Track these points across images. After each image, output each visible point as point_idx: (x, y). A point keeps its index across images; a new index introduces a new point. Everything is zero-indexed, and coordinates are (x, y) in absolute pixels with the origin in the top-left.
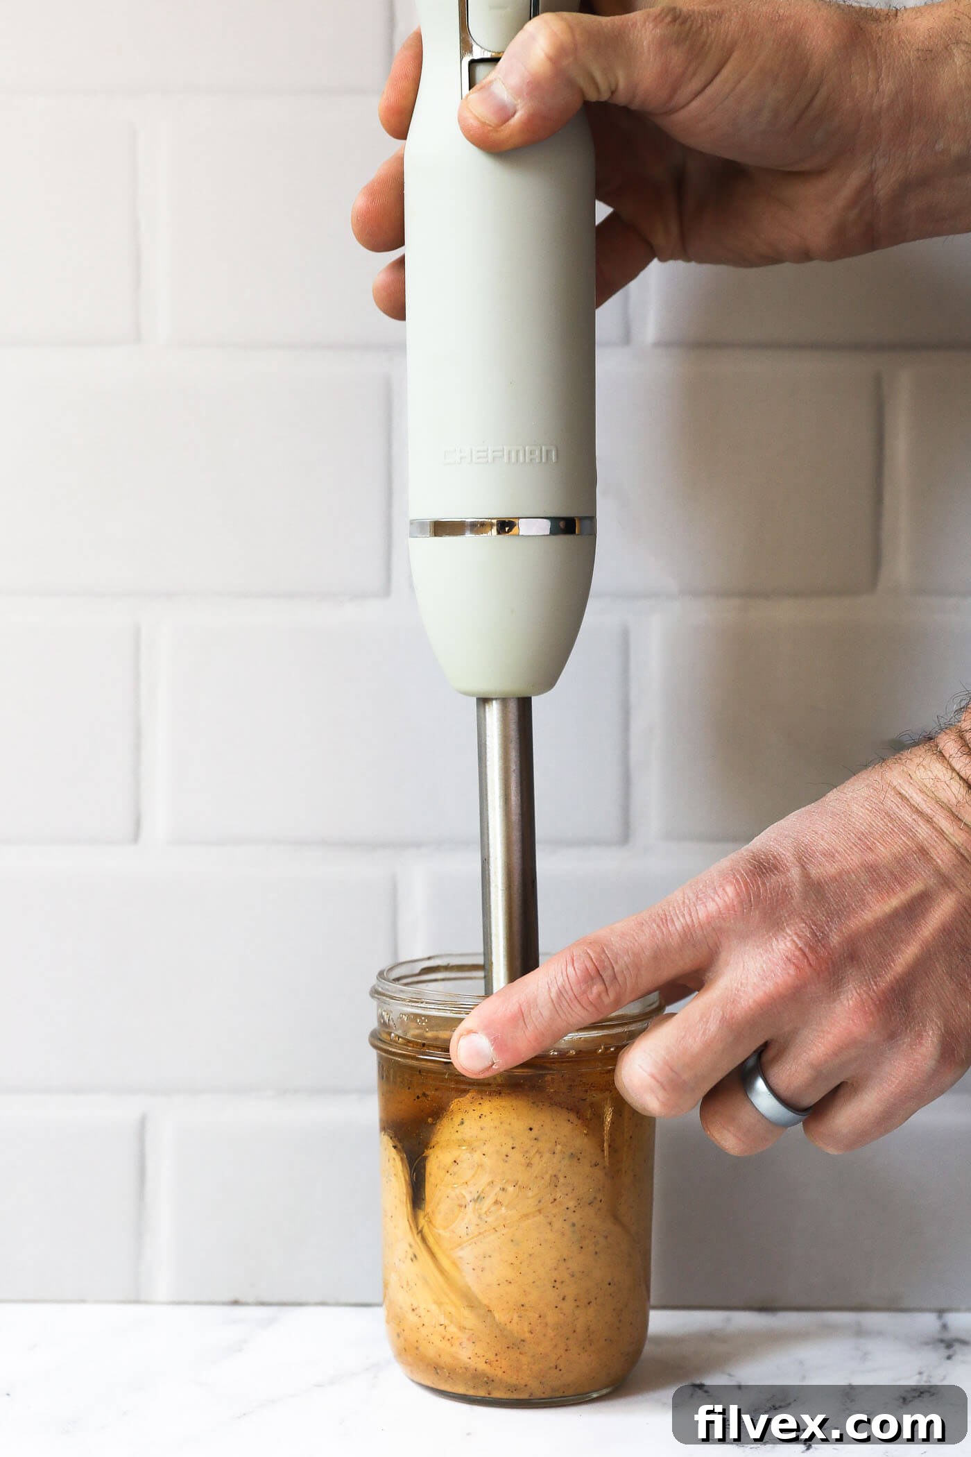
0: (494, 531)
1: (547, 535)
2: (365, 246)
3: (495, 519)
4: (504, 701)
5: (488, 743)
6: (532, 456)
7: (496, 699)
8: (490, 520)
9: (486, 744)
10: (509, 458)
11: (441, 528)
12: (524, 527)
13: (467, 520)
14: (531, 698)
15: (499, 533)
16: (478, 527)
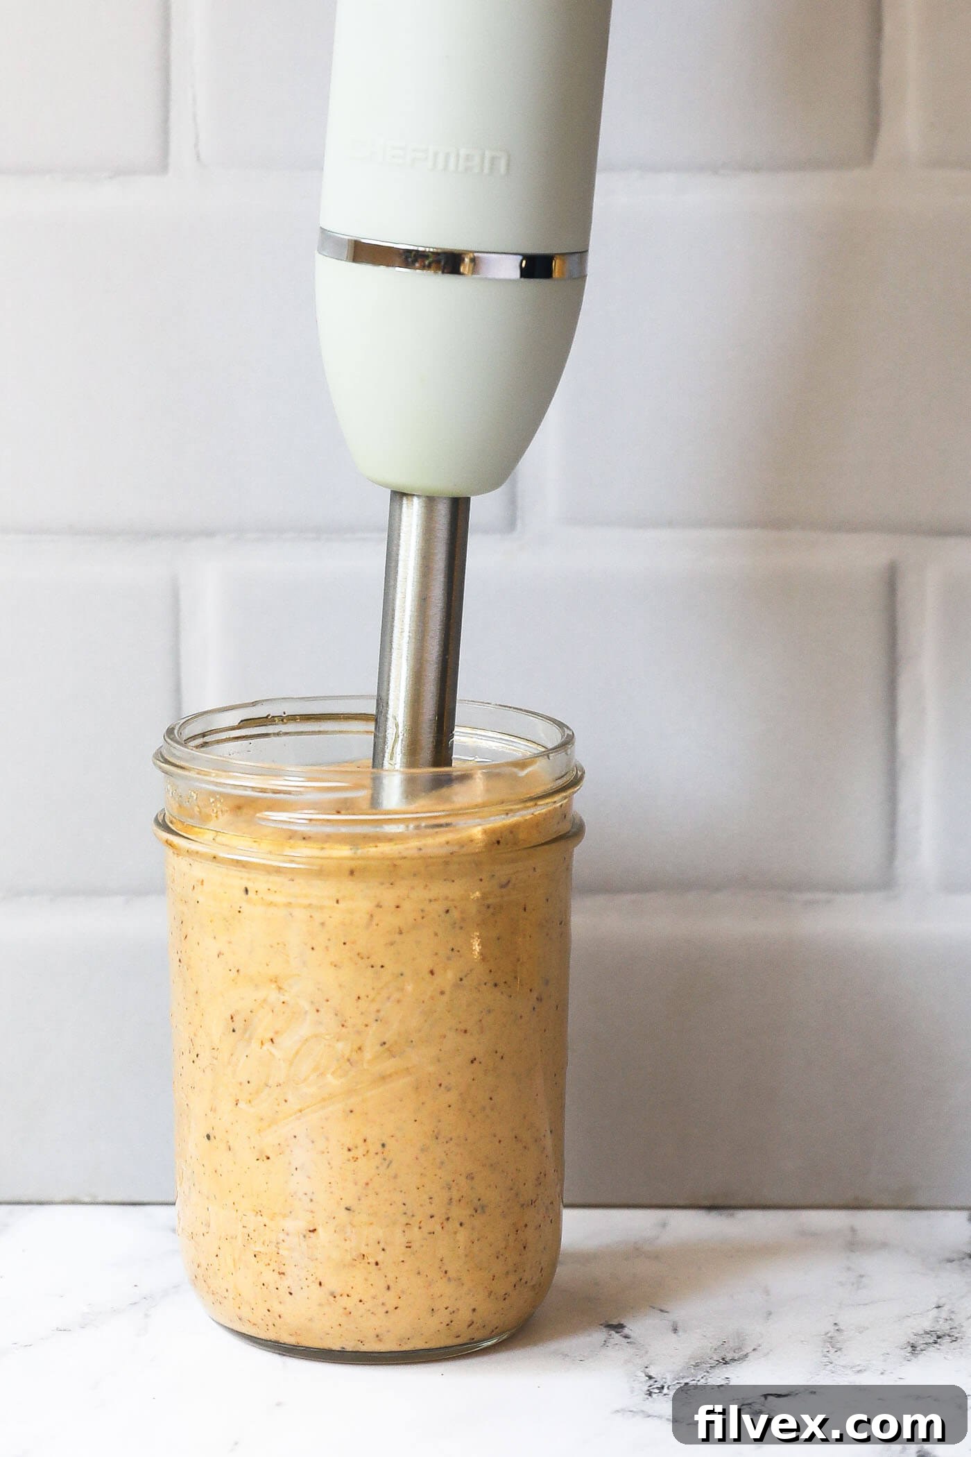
4: (431, 500)
6: (468, 165)
7: (419, 497)
14: (469, 498)
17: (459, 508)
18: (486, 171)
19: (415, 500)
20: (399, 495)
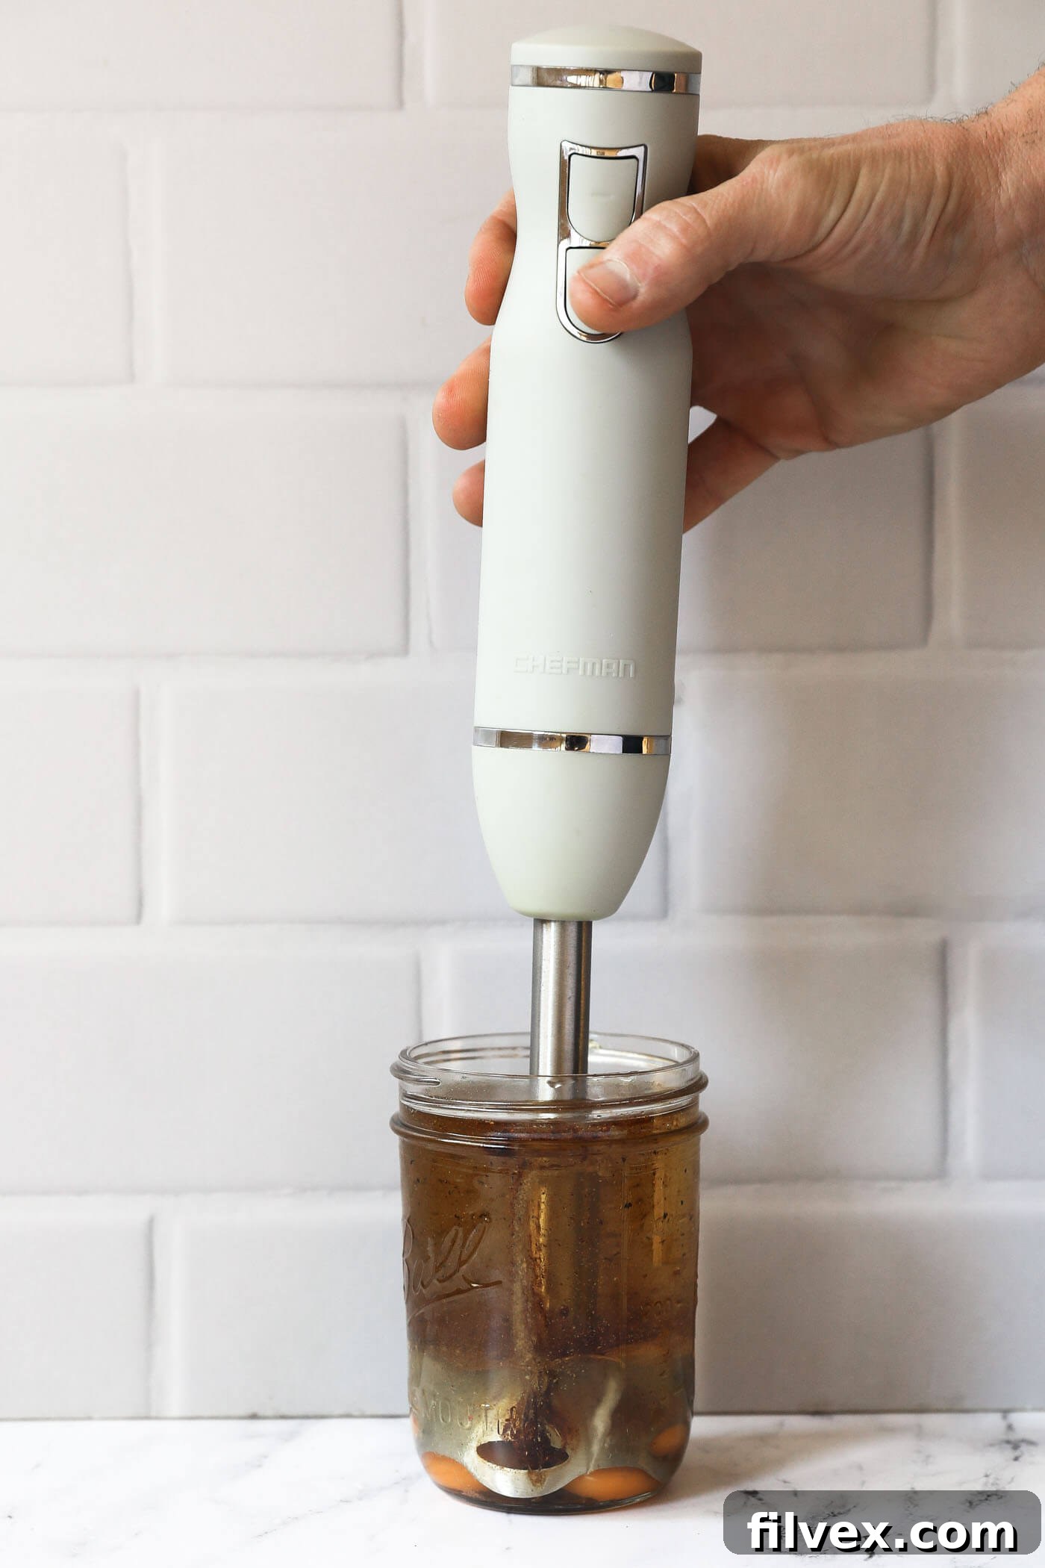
0: (563, 746)
1: (620, 754)
2: (446, 444)
3: (563, 733)
4: (563, 924)
5: (543, 967)
6: (610, 670)
7: (555, 921)
8: (559, 735)
9: (541, 968)
10: (585, 671)
11: (507, 739)
12: (595, 745)
13: (535, 733)
14: (591, 923)
15: (566, 749)
16: (547, 741)
17: (585, 929)
18: (621, 675)
19: (553, 924)
20: (541, 922)
